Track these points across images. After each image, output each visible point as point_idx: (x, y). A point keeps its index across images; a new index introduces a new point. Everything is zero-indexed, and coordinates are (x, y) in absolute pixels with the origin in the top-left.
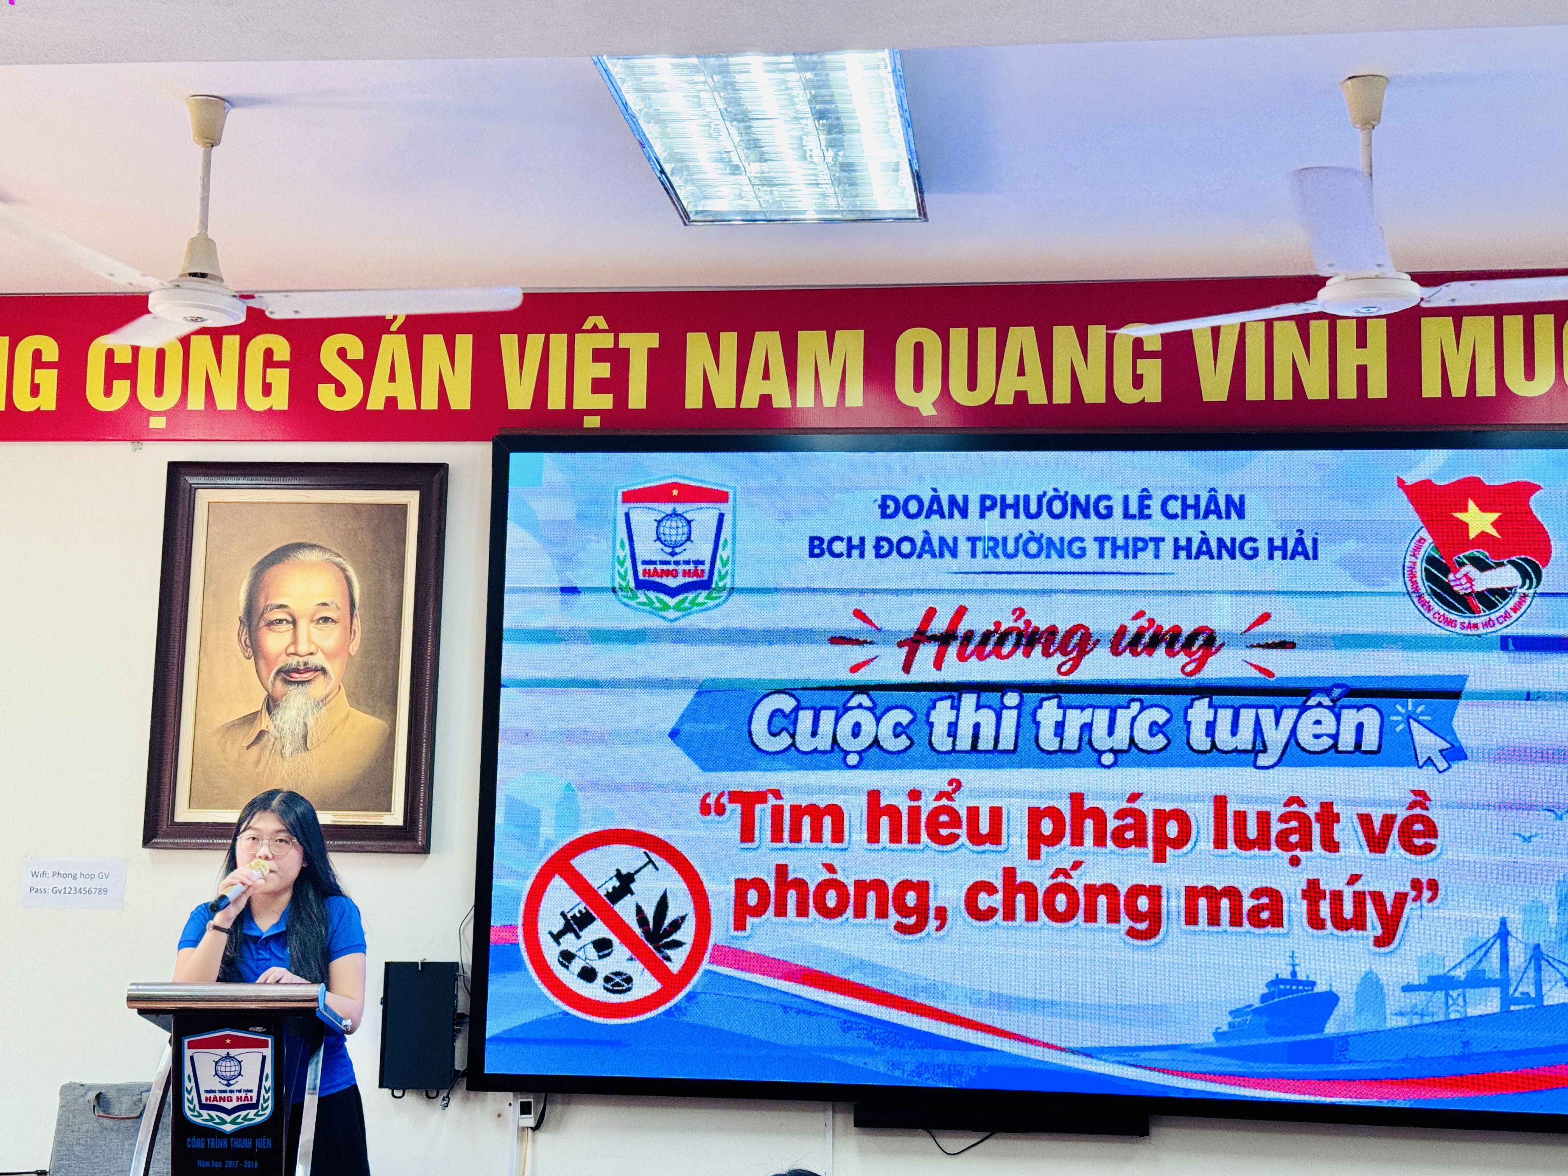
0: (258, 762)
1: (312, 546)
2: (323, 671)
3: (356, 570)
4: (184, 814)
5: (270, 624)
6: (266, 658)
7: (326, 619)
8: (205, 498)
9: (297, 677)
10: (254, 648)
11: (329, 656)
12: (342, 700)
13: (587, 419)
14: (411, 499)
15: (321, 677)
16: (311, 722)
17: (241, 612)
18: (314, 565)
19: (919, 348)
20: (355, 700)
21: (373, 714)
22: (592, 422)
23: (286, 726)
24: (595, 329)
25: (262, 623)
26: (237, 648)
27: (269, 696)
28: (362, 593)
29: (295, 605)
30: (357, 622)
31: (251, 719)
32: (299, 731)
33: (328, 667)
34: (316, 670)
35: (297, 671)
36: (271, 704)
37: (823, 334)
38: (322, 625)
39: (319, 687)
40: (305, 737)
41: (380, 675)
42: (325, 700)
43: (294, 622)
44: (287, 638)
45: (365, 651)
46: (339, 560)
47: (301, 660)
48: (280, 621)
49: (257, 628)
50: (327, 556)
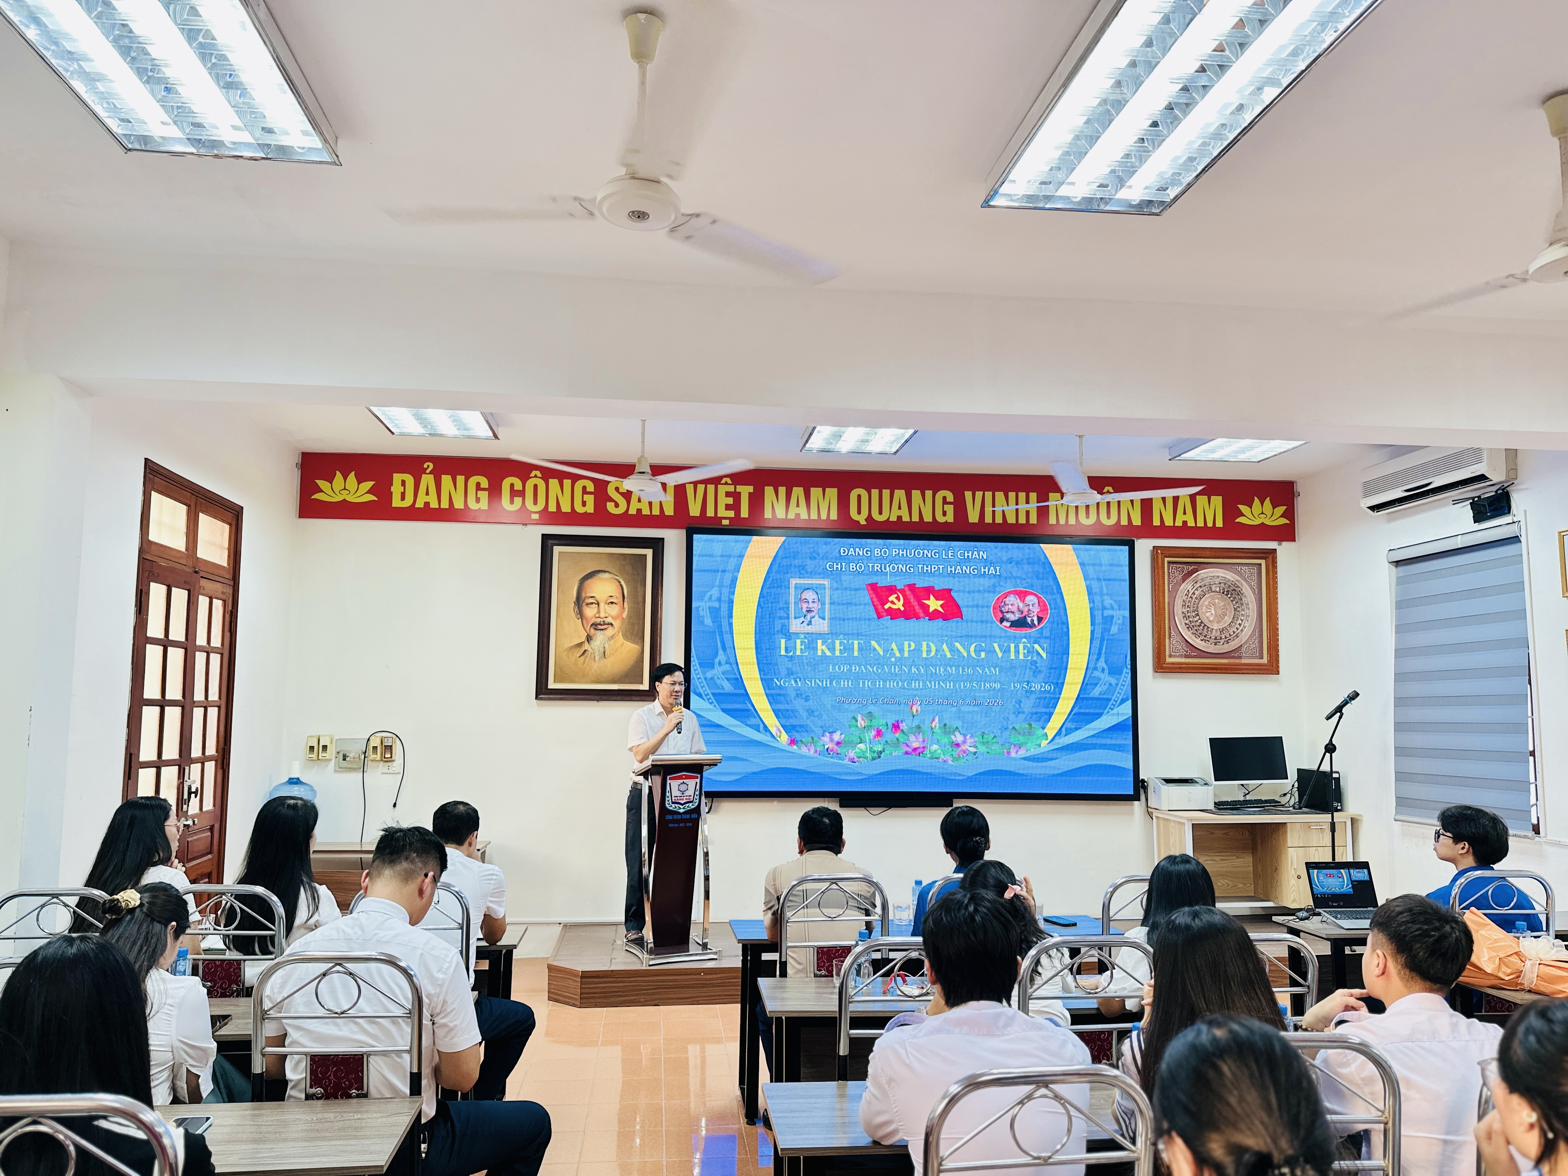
0: (584, 663)
1: (605, 572)
2: (612, 624)
3: (625, 582)
4: (552, 685)
5: (587, 604)
6: (586, 619)
7: (612, 603)
8: (557, 549)
9: (600, 627)
10: (581, 614)
11: (614, 618)
12: (620, 638)
13: (723, 521)
14: (649, 553)
15: (610, 628)
16: (607, 646)
17: (574, 599)
18: (606, 579)
19: (859, 497)
20: (625, 637)
21: (634, 643)
22: (725, 522)
23: (596, 648)
24: (726, 483)
25: (584, 604)
26: (573, 614)
27: (588, 635)
28: (628, 592)
29: (598, 597)
30: (626, 604)
31: (580, 645)
32: (602, 650)
33: (613, 623)
34: (608, 624)
35: (600, 625)
36: (589, 638)
37: (821, 489)
38: (610, 605)
39: (610, 631)
40: (604, 653)
41: (636, 627)
42: (612, 637)
43: (598, 604)
44: (596, 610)
45: (629, 617)
46: (617, 577)
47: (602, 620)
48: (592, 603)
49: (582, 606)
50: (612, 576)
